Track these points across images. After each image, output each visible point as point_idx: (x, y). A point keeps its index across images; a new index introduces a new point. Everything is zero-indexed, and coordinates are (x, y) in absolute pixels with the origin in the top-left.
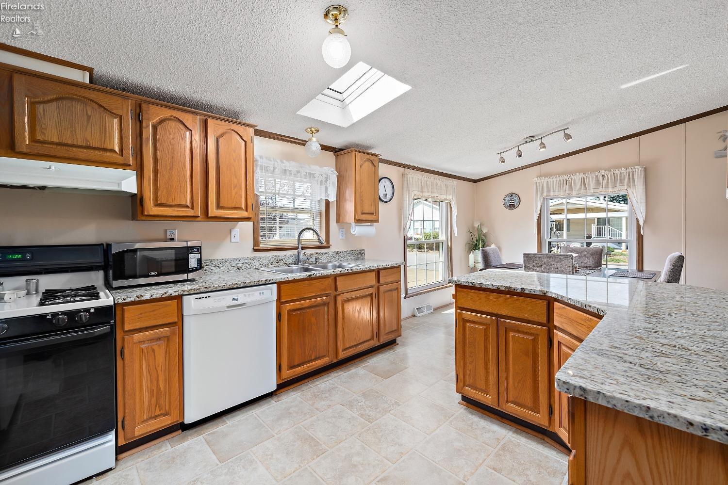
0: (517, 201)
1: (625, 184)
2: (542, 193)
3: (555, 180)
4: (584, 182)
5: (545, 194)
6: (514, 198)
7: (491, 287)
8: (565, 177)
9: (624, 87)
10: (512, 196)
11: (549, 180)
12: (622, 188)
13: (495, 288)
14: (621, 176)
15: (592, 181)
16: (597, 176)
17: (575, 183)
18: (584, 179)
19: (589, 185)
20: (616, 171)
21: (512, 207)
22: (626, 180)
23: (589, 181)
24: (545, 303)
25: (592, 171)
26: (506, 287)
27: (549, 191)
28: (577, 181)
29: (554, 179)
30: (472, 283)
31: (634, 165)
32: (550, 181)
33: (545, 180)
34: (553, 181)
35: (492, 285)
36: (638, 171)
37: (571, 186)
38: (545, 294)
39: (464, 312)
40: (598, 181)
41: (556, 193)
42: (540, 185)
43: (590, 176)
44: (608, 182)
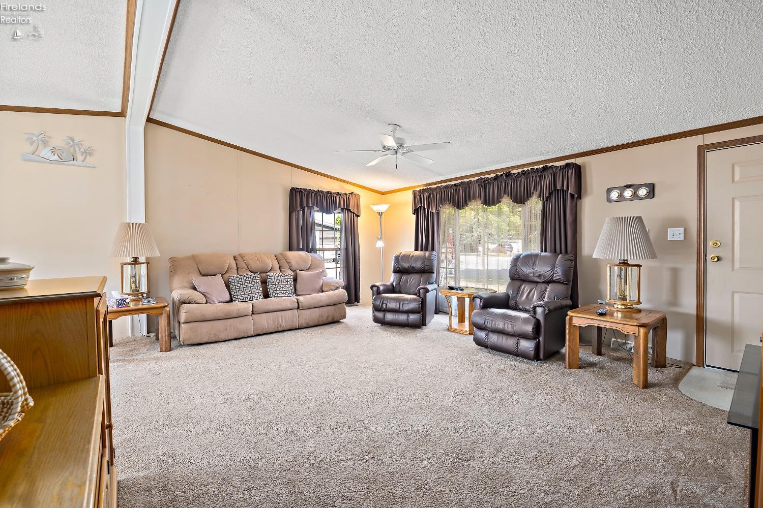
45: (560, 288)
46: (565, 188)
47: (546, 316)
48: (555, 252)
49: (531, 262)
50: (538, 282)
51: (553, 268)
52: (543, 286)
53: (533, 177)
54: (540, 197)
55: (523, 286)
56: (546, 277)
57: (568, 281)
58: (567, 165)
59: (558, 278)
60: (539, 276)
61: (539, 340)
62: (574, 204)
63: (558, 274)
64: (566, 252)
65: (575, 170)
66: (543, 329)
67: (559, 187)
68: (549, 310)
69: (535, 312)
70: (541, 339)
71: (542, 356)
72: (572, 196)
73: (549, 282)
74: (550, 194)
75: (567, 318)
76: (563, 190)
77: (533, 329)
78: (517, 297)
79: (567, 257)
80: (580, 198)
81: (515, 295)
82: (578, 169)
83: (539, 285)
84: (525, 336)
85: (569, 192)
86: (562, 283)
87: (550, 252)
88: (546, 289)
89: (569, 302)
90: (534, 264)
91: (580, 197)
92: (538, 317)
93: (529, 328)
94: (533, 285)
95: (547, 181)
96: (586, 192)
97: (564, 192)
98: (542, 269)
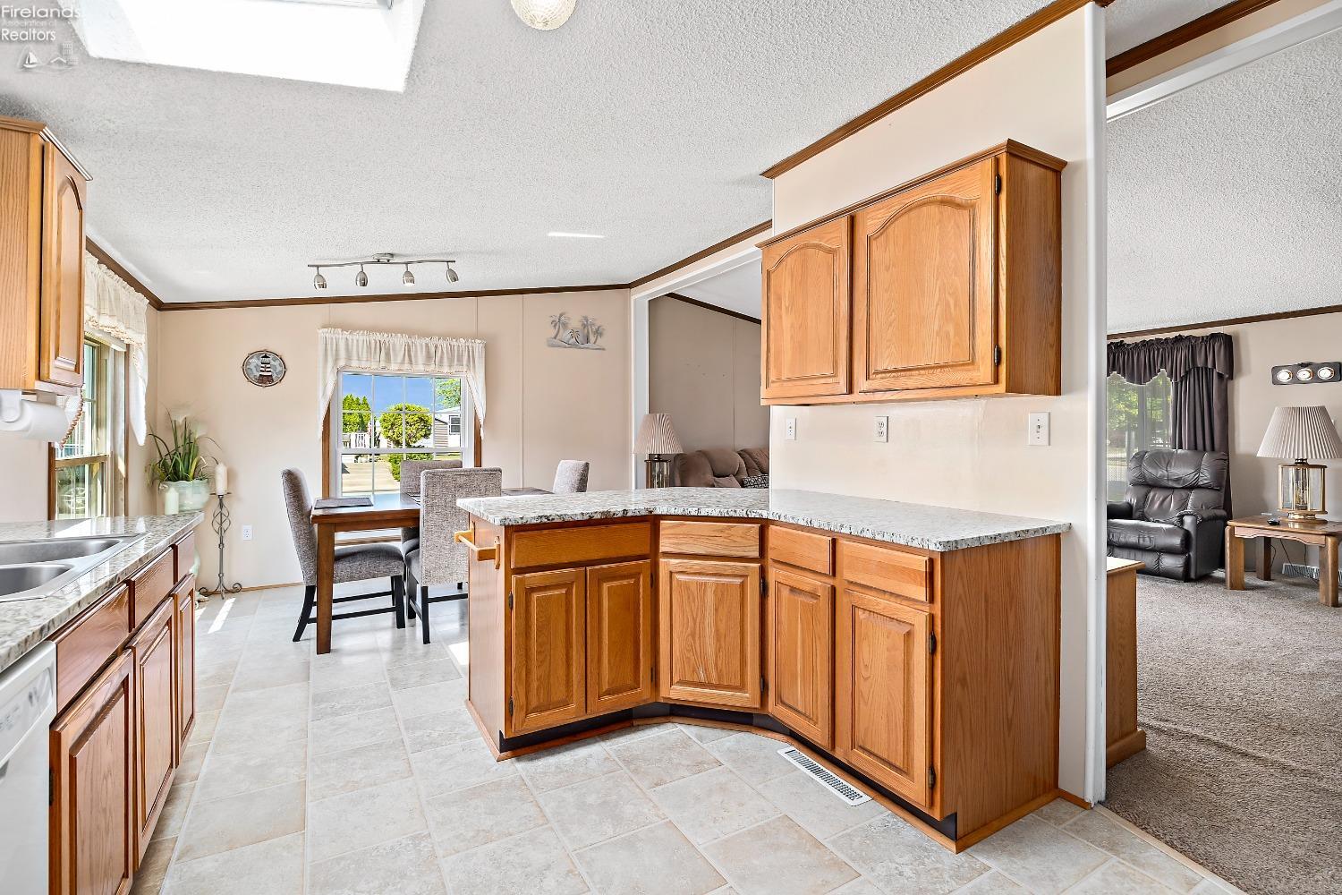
0: (279, 369)
1: (465, 363)
2: (336, 360)
3: (361, 338)
4: (409, 351)
5: (342, 363)
6: (272, 362)
7: (580, 518)
8: (378, 337)
9: (551, 234)
10: (266, 357)
11: (350, 337)
12: (460, 369)
13: (586, 517)
14: (458, 351)
15: (422, 351)
16: (427, 345)
17: (394, 350)
18: (409, 346)
19: (416, 356)
20: (454, 342)
21: (265, 380)
22: (465, 358)
23: (416, 351)
24: (647, 526)
25: (423, 335)
26: (603, 513)
27: (349, 358)
28: (398, 347)
29: (359, 338)
30: (547, 517)
31: (475, 338)
32: (352, 340)
33: (342, 336)
34: (357, 341)
35: (582, 514)
36: (478, 346)
37: (388, 354)
38: (651, 512)
39: (527, 575)
40: (428, 352)
41: (363, 362)
42: (332, 344)
43: (418, 342)
44: (442, 358)
45: (1208, 496)
46: (1210, 366)
47: (1198, 527)
48: (1196, 449)
49: (1163, 462)
50: (1174, 488)
51: (1198, 470)
52: (1184, 493)
53: (1158, 350)
54: (1170, 375)
55: (1151, 494)
56: (1188, 481)
57: (1220, 486)
58: (1213, 335)
59: (1206, 482)
60: (1177, 480)
61: (1189, 555)
62: (1223, 387)
63: (1206, 477)
64: (1213, 449)
65: (1225, 343)
66: (1194, 542)
67: (1200, 363)
68: (1202, 518)
69: (1182, 522)
70: (1191, 554)
71: (1193, 576)
72: (1220, 376)
73: (1191, 488)
74: (1187, 373)
75: (1227, 529)
76: (1206, 368)
77: (1182, 541)
78: (1144, 507)
79: (1216, 455)
80: (1232, 379)
81: (1141, 504)
82: (1228, 341)
83: (1176, 491)
84: (1170, 551)
85: (1217, 370)
86: (1212, 489)
87: (1189, 449)
88: (1188, 496)
89: (1222, 513)
90: (1168, 464)
91: (1231, 377)
92: (1186, 527)
93: (1176, 541)
94: (1166, 493)
95: (1182, 355)
96: (1240, 370)
97: (1208, 372)
98: (1183, 472)
